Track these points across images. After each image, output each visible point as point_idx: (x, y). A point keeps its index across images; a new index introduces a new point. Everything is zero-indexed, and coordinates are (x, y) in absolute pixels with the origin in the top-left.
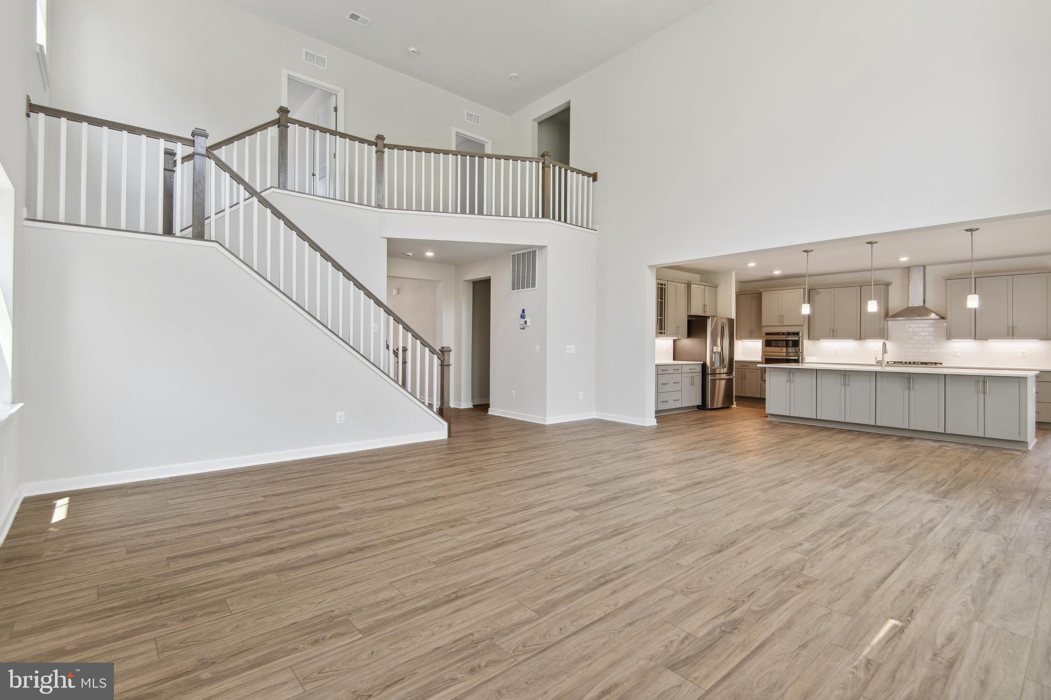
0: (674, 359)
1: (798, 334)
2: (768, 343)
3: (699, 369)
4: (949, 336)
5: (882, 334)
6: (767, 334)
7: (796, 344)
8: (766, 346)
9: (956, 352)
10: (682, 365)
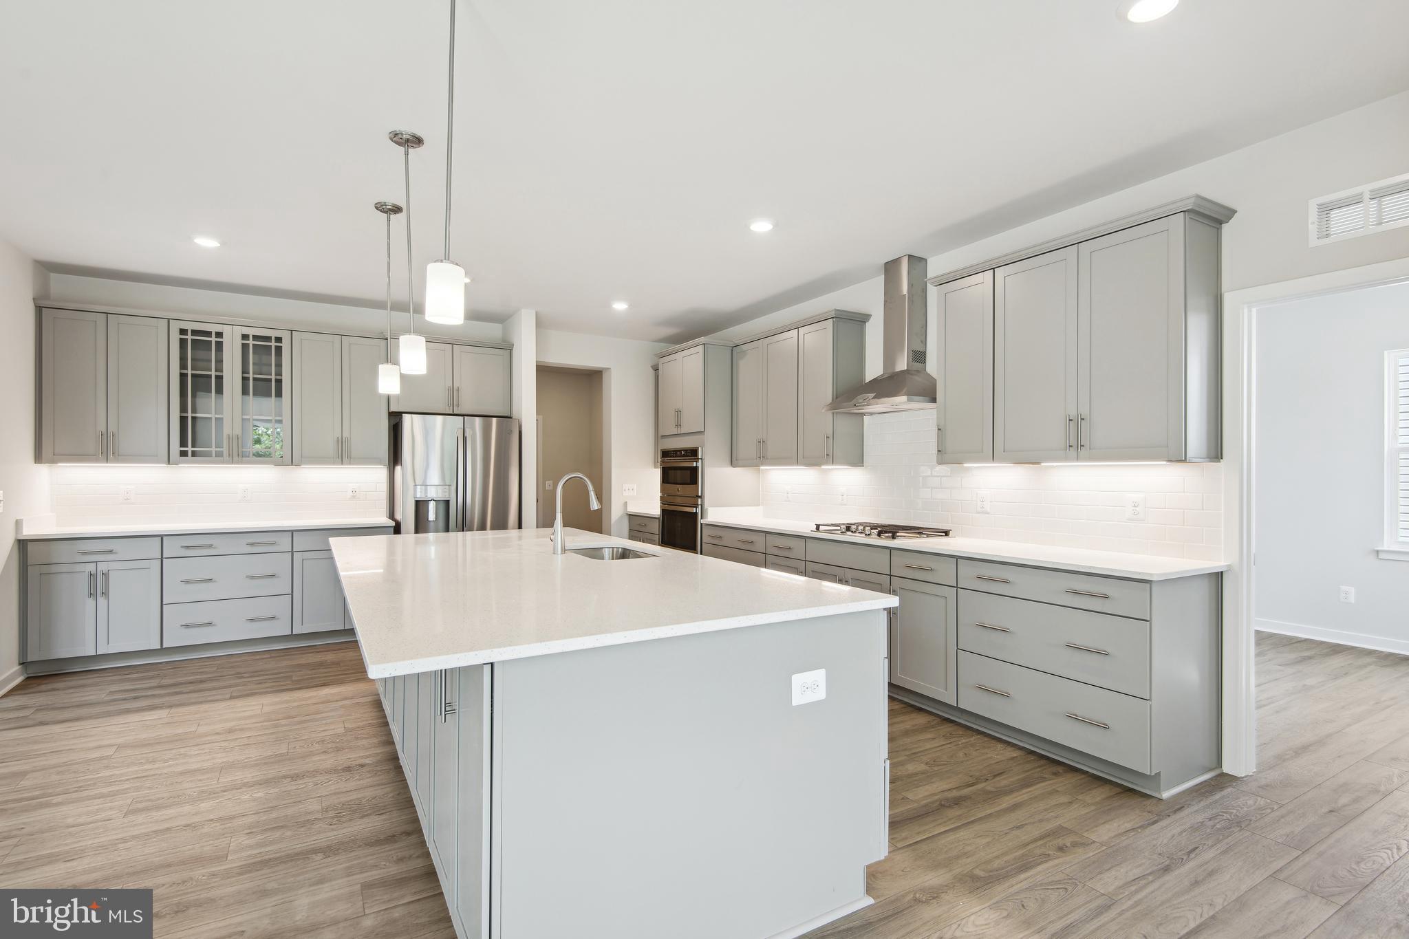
1: (695, 453)
2: (667, 476)
4: (943, 457)
5: (837, 452)
6: (666, 454)
7: (693, 476)
8: (664, 483)
9: (983, 501)
10: (292, 532)
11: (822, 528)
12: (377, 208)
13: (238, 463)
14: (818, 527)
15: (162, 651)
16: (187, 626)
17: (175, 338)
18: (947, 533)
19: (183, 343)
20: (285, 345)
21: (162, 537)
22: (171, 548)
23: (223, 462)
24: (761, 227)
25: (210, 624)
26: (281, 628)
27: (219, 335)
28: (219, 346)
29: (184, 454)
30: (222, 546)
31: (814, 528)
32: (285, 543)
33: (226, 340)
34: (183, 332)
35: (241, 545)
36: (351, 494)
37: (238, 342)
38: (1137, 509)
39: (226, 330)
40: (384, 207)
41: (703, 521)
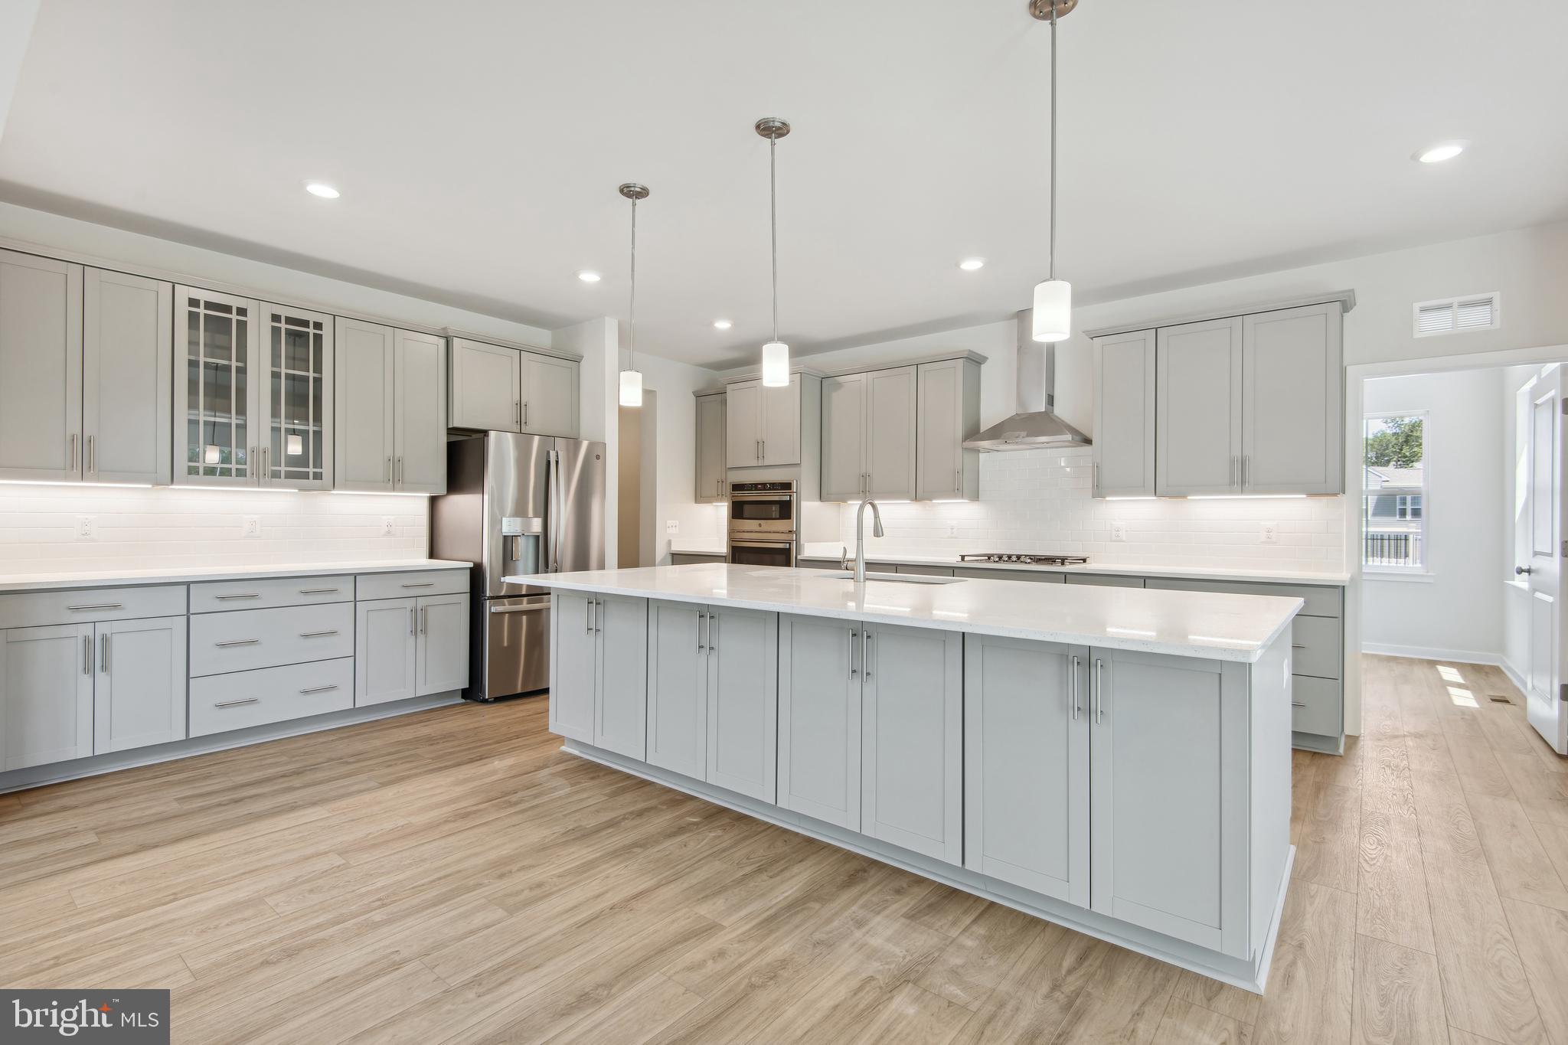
0: (432, 554)
1: (787, 486)
2: (738, 511)
3: (463, 583)
4: (1100, 490)
5: (966, 486)
6: (737, 487)
7: (785, 510)
8: (733, 518)
9: (1118, 531)
10: (355, 575)
11: (966, 558)
12: (622, 191)
13: (266, 485)
14: (963, 557)
15: (189, 742)
16: (222, 706)
17: (183, 310)
18: (1084, 560)
19: (193, 318)
20: (326, 333)
21: (188, 584)
22: (201, 599)
23: (246, 484)
24: (972, 265)
25: (252, 701)
26: (341, 701)
27: (242, 312)
28: (242, 326)
29: (193, 471)
30: (269, 595)
31: (960, 559)
32: (346, 590)
33: (250, 319)
34: (193, 302)
35: (290, 594)
36: (386, 529)
37: (267, 324)
38: (1271, 534)
39: (251, 306)
40: (632, 189)
41: (799, 557)
